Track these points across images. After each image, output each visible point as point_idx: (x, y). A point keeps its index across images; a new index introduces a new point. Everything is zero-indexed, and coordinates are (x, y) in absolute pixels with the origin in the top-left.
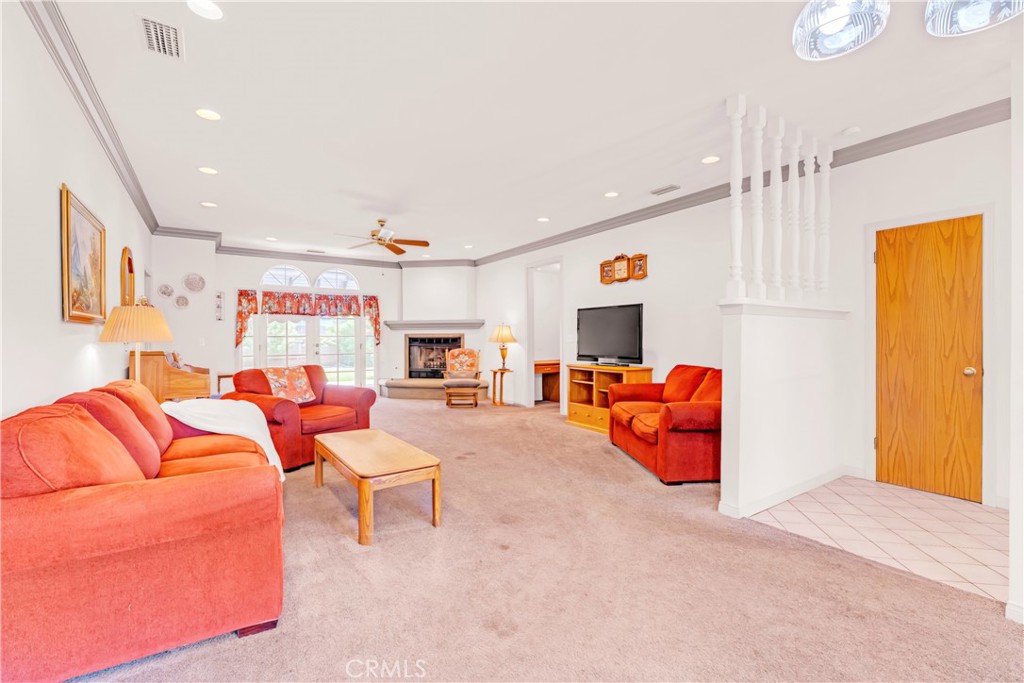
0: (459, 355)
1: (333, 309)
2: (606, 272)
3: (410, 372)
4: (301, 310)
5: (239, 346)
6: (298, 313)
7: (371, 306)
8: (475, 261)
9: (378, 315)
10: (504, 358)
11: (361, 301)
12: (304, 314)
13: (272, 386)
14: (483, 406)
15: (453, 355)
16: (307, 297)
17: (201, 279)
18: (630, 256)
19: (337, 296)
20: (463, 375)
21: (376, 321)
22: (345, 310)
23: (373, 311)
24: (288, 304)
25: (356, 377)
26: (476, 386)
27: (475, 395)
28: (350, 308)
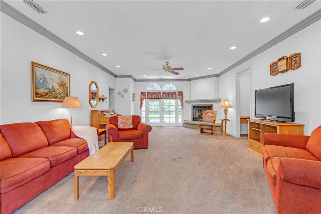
0: (208, 113)
1: (167, 96)
2: (274, 69)
3: (193, 119)
4: (158, 98)
5: (141, 108)
6: (157, 98)
7: (180, 95)
8: (218, 75)
9: (183, 98)
10: (226, 114)
11: (177, 94)
12: (158, 99)
13: (119, 122)
14: (216, 134)
15: (205, 113)
16: (160, 93)
17: (127, 89)
18: (288, 56)
19: (169, 92)
20: (209, 121)
21: (182, 100)
22: (171, 97)
23: (181, 97)
24: (154, 96)
25: (175, 119)
26: (212, 126)
27: (212, 129)
28: (173, 96)
